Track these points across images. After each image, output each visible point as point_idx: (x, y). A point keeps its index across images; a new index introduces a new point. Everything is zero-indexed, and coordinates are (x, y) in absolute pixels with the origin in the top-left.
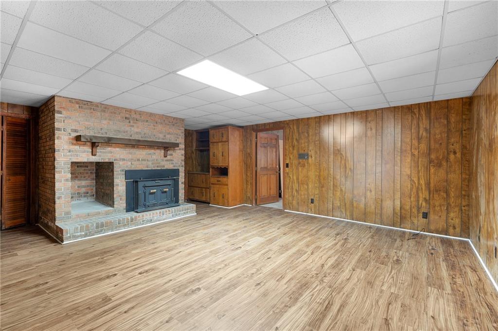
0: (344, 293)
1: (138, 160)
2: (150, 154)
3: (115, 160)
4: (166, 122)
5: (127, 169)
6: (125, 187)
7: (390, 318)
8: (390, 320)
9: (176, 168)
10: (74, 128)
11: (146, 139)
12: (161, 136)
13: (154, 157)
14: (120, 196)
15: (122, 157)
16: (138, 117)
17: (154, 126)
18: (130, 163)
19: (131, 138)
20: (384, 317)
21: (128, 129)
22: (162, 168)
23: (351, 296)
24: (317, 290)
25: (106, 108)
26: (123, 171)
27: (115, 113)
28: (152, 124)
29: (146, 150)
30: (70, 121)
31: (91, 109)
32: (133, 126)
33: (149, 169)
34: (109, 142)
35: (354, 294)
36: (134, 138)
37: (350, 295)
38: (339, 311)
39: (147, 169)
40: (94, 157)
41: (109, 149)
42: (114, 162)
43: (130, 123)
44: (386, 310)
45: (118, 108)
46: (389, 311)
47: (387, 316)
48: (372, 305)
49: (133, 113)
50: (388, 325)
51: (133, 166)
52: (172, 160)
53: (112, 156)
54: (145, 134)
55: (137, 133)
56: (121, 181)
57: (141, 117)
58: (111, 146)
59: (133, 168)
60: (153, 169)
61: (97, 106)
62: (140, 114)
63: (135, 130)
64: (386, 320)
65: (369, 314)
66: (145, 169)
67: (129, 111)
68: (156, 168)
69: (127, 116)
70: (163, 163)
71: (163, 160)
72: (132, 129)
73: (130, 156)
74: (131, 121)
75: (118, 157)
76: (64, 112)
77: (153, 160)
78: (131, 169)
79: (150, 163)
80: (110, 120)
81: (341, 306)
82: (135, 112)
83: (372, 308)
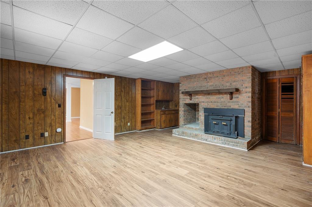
0: (81, 192)
1: (212, 102)
2: (219, 98)
3: (200, 102)
4: (232, 73)
5: (205, 107)
6: (204, 118)
7: (45, 201)
8: (44, 200)
9: (242, 108)
10: (185, 89)
11: (217, 89)
12: (228, 84)
13: (222, 100)
14: (202, 122)
15: (203, 101)
16: (211, 75)
17: (222, 78)
18: (206, 104)
19: (207, 89)
20: (49, 199)
21: (206, 84)
22: (229, 108)
23: (75, 194)
24: (94, 182)
25: (196, 76)
26: (203, 108)
27: (200, 77)
28: (221, 78)
29: (216, 96)
30: (184, 86)
31: (190, 78)
32: (208, 82)
33: (218, 108)
34: (197, 93)
35: (76, 196)
36: (209, 89)
37: (77, 194)
38: (72, 184)
39: (217, 108)
40: (191, 101)
41: (197, 97)
42: (199, 103)
43: (207, 80)
44: (50, 203)
45: (201, 74)
46: (48, 204)
47: (48, 201)
48: (60, 199)
49: (209, 74)
50: (44, 197)
51: (208, 106)
52: (237, 102)
53: (198, 100)
54: (216, 85)
55: (211, 86)
56: (203, 114)
57: (213, 75)
58: (198, 95)
59: (209, 107)
60: (222, 108)
61: (192, 76)
62: (213, 74)
63: (210, 84)
64: (47, 199)
65: (58, 194)
66: (216, 108)
67: (206, 74)
68: (224, 108)
69: (206, 77)
70: (229, 104)
71: (229, 102)
72: (208, 84)
73: (207, 100)
74: (208, 79)
75: (201, 100)
76: (182, 83)
77: (221, 102)
78: (208, 107)
79: (219, 104)
80: (197, 81)
81: (74, 186)
82: (210, 73)
83: (59, 197)
